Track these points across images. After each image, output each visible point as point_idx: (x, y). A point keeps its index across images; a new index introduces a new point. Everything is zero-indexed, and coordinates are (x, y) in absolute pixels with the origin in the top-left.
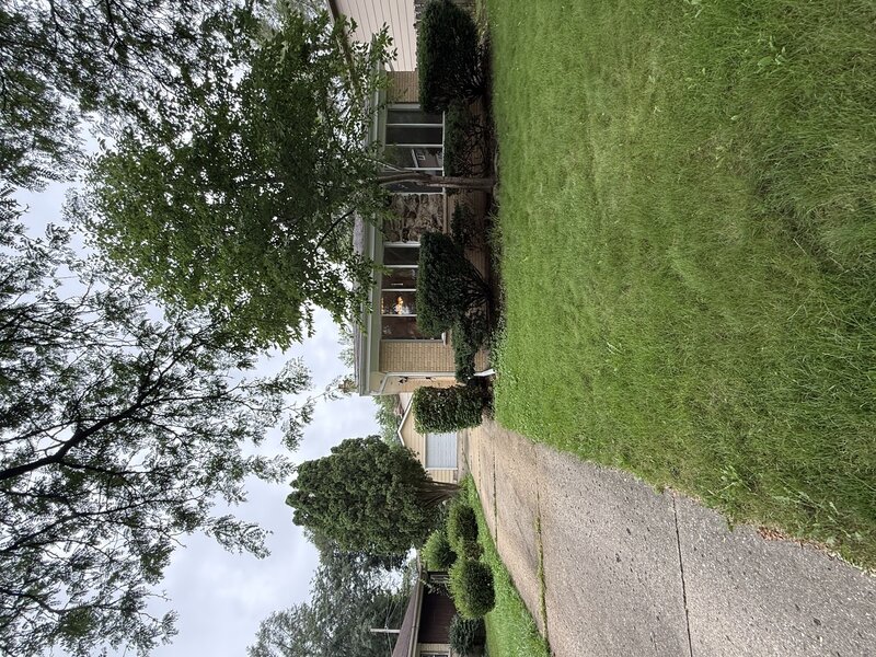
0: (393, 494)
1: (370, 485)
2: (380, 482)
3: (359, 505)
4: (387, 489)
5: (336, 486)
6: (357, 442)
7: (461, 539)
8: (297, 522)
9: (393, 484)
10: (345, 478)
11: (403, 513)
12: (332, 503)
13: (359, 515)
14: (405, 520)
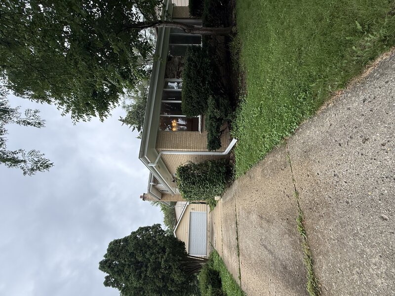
0: (166, 261)
1: (152, 254)
2: (159, 253)
3: (143, 269)
4: (162, 257)
5: (130, 255)
6: (147, 229)
7: (210, 287)
8: (107, 284)
9: (166, 254)
10: (136, 249)
11: (172, 276)
12: (126, 268)
13: (143, 276)
14: (173, 281)
